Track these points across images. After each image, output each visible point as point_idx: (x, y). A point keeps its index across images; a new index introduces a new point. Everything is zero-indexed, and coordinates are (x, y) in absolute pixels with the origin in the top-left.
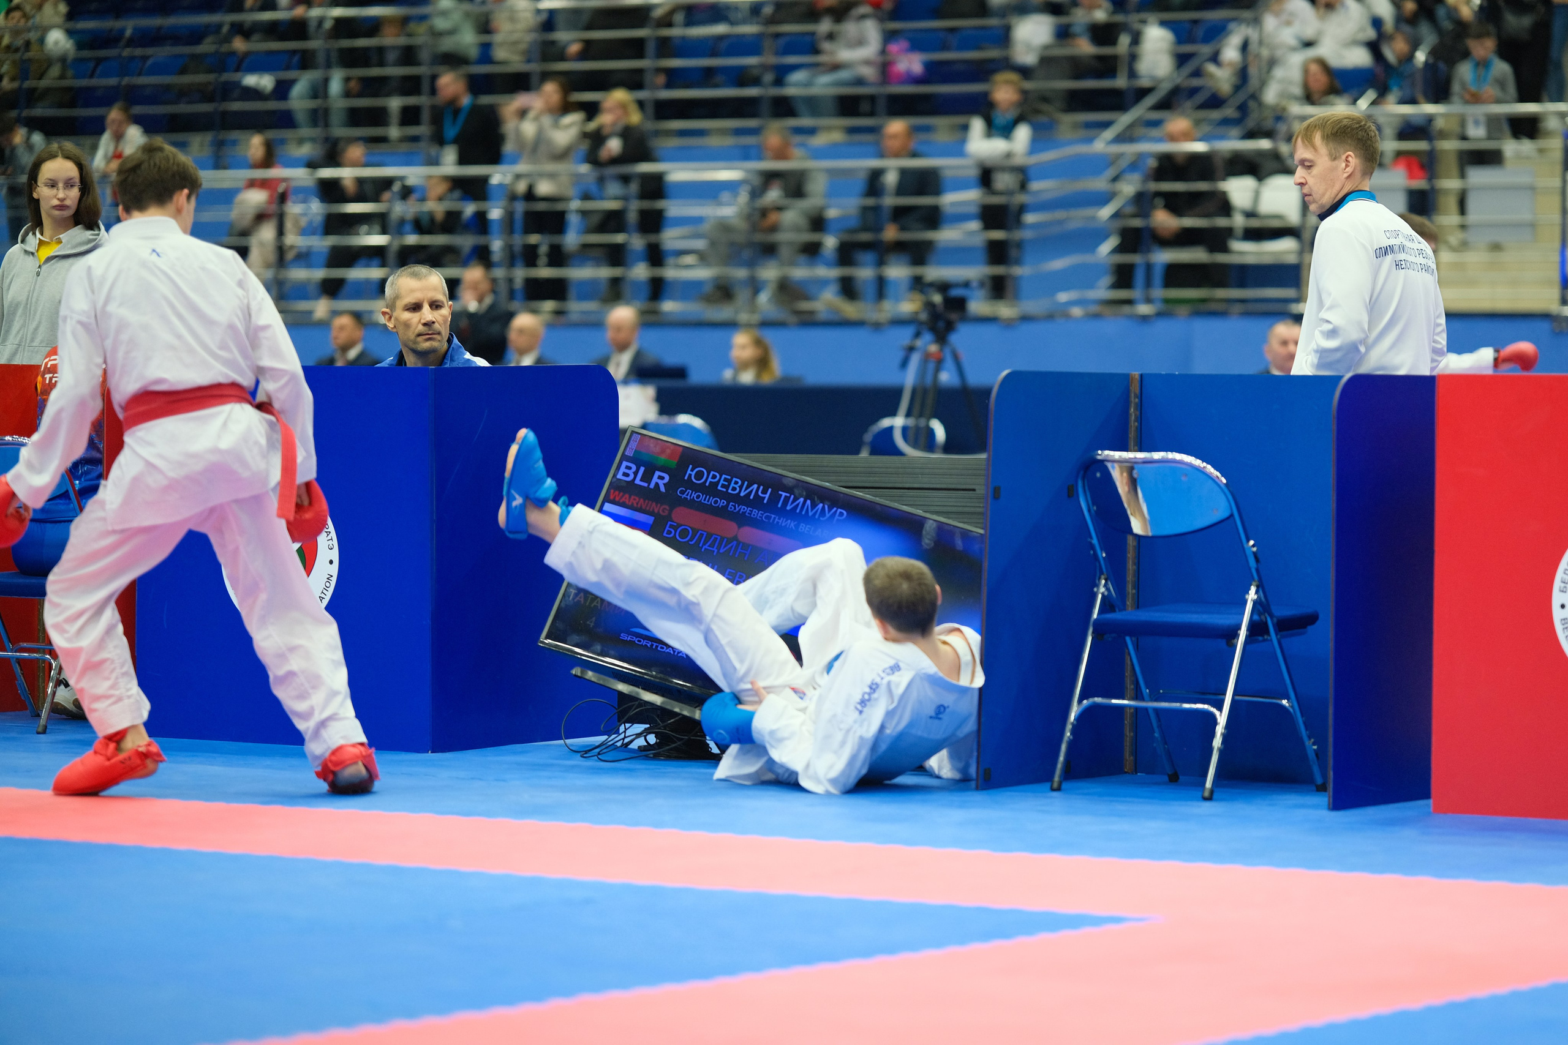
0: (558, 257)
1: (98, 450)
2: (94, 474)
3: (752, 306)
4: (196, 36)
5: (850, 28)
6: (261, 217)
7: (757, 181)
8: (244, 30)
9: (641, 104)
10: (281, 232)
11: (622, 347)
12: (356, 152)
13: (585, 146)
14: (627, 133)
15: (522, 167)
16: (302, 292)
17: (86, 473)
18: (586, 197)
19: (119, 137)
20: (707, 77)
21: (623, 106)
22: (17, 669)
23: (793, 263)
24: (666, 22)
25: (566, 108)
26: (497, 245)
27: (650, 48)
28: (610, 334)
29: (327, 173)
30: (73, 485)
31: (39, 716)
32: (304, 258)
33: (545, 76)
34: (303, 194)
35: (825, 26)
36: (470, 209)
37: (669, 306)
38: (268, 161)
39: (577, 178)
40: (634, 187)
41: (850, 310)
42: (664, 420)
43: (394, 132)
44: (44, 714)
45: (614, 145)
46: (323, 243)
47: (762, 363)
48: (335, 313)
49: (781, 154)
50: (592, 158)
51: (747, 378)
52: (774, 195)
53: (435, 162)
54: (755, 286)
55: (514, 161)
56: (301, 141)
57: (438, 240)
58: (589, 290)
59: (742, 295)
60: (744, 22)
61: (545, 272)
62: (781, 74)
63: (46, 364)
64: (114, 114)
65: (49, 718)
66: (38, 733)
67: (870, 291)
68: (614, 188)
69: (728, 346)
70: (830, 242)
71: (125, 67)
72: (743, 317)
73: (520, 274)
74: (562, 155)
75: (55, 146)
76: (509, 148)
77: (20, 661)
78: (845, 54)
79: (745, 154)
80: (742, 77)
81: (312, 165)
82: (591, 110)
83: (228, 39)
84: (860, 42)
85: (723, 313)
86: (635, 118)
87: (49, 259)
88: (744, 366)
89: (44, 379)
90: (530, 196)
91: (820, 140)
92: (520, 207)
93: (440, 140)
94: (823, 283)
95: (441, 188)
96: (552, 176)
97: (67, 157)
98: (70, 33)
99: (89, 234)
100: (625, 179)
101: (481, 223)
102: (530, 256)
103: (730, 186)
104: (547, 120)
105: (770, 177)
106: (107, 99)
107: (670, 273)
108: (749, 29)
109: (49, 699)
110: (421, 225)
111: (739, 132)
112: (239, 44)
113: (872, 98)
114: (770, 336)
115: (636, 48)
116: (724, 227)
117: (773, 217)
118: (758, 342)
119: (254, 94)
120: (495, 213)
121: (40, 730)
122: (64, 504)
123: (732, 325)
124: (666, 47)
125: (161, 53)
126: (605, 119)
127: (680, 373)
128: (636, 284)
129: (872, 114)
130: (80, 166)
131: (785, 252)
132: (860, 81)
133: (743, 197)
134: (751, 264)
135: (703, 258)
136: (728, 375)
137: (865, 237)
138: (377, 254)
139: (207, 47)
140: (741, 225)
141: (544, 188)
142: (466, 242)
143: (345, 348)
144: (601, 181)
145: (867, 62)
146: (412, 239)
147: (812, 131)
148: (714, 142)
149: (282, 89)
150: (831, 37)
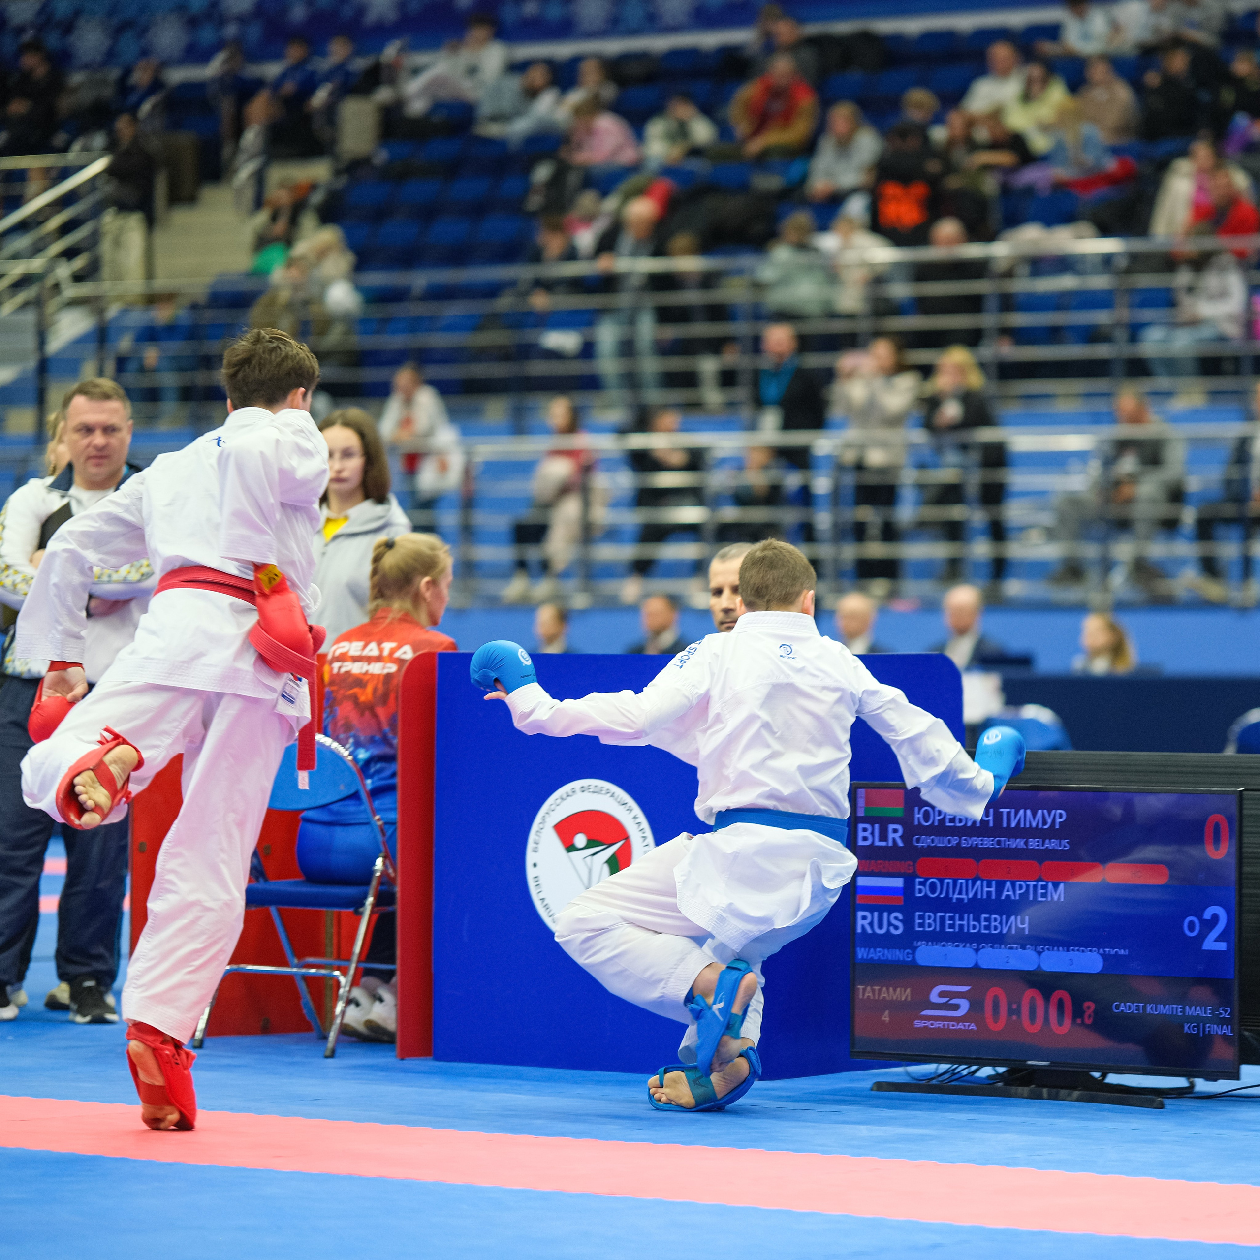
0: (890, 533)
1: (391, 745)
2: (387, 773)
3: (1105, 587)
4: (492, 291)
5: (1211, 280)
6: (564, 490)
7: (1108, 449)
8: (547, 285)
9: (983, 366)
10: (586, 504)
11: (962, 631)
12: (670, 419)
13: (918, 413)
14: (968, 398)
15: (852, 434)
16: (610, 571)
17: (378, 772)
18: (922, 466)
19: (408, 401)
20: (1053, 335)
21: (961, 370)
22: (302, 987)
23: (1148, 538)
24: (1009, 274)
25: (900, 368)
26: (823, 520)
27: (992, 303)
28: (948, 620)
29: (638, 441)
30: (364, 785)
31: (325, 1038)
32: (612, 534)
33: (877, 334)
34: (610, 465)
35: (1183, 278)
36: (793, 481)
37: (1014, 587)
38: (573, 426)
39: (912, 447)
40: (975, 457)
41: (1213, 590)
42: (1010, 713)
43: (713, 396)
44: (332, 1035)
45: (952, 411)
46: (633, 518)
47: (1116, 649)
48: (646, 596)
49: (1136, 419)
50: (929, 424)
51: (1100, 666)
52: (1128, 464)
53: (752, 426)
54: (1107, 565)
55: (842, 425)
56: (608, 406)
57: (758, 515)
58: (925, 570)
59: (1093, 576)
60: (1095, 272)
61: (876, 550)
62: (1135, 331)
63: (334, 652)
64: (404, 377)
65: (337, 1041)
66: (327, 1057)
67: (1236, 570)
68: (952, 457)
69: (1077, 632)
70: (1189, 516)
71: (416, 325)
72: (1095, 597)
73: (850, 552)
74: (894, 421)
75: (337, 413)
76: (836, 412)
77: (307, 979)
78: (1206, 309)
79: (1096, 419)
80: (1092, 335)
81: (622, 431)
82: (927, 371)
83: (525, 294)
84: (1223, 294)
85: (1072, 594)
86: (976, 380)
87: (336, 537)
88: (1095, 653)
89: (332, 669)
90: (860, 467)
91: (1180, 404)
92: (849, 480)
93: (759, 403)
94: (1181, 562)
95: (760, 458)
96: (884, 445)
97: (347, 424)
98: (359, 288)
99: (379, 509)
100: (964, 448)
101: (805, 497)
102: (859, 532)
103: (1081, 456)
104: (878, 383)
105: (1123, 446)
106: (396, 359)
107: (1016, 550)
108: (1100, 282)
109: (338, 1021)
110: (742, 498)
111: (1088, 395)
112: (540, 301)
113: (1236, 360)
114: (1127, 621)
115: (974, 304)
116: (1073, 501)
117: (1126, 491)
118: (1113, 628)
119: (555, 355)
120: (822, 484)
121: (328, 1053)
122: (355, 805)
123: (1081, 609)
124: (1008, 303)
125: (455, 310)
126: (943, 382)
127: (1025, 661)
128: (977, 565)
129: (1237, 372)
130: (362, 435)
131: (1141, 528)
132: (1222, 339)
133: (1094, 468)
134: (1104, 540)
135: (1051, 534)
136: (1078, 664)
137: (1229, 510)
138: (691, 531)
139: (504, 303)
140: (1092, 498)
141: (876, 457)
142: (789, 516)
143: (658, 632)
144: (938, 450)
145: (1231, 318)
146: (730, 514)
147: (1169, 394)
148: (1062, 406)
149: (588, 350)
150: (1190, 290)
